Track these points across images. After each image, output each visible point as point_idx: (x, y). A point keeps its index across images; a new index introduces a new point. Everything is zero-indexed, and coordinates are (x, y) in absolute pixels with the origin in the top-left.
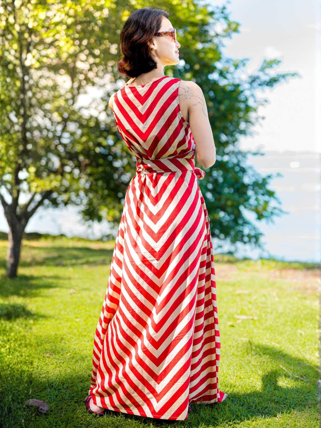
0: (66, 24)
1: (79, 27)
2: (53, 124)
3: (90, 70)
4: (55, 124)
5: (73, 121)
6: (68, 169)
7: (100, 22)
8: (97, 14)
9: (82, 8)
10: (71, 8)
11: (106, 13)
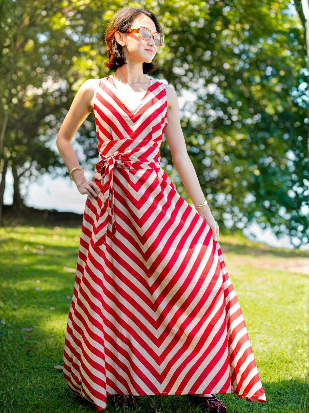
1: (176, 37)
3: (186, 75)
8: (193, 24)
9: (179, 19)
10: (168, 19)
11: (201, 23)
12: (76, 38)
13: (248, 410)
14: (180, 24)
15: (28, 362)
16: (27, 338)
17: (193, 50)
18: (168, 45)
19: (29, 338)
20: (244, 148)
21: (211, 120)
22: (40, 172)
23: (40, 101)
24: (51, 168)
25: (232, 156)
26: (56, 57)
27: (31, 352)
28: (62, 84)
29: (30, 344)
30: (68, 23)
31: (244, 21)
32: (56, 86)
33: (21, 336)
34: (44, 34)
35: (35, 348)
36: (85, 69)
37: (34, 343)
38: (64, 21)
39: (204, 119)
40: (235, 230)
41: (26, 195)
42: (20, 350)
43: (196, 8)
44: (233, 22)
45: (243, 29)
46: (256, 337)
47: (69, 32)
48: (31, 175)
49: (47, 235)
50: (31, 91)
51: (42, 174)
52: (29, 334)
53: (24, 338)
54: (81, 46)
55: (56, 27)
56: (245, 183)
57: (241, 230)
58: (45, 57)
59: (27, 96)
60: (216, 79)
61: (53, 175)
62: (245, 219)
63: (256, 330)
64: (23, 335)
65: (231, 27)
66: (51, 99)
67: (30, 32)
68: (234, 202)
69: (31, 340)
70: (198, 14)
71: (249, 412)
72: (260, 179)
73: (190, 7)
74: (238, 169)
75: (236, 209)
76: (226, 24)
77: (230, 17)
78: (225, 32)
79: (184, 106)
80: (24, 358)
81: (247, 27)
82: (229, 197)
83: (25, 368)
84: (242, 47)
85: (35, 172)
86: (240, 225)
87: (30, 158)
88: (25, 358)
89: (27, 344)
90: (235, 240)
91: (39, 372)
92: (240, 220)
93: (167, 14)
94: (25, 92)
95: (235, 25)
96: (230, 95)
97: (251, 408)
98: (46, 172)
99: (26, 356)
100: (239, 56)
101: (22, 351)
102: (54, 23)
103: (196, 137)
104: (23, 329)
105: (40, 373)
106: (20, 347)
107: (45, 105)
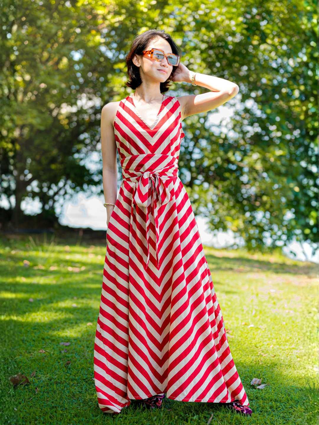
0: (200, 49)
1: (211, 52)
2: (186, 141)
4: (187, 141)
5: (203, 137)
6: (197, 182)
7: (231, 47)
8: (230, 39)
9: (215, 34)
10: (204, 34)
11: (238, 39)
12: (110, 55)
13: (283, 422)
14: (216, 39)
15: (67, 374)
16: (66, 351)
17: (230, 65)
18: (204, 60)
19: (67, 352)
20: (283, 165)
21: (249, 135)
22: (75, 191)
23: (75, 119)
24: (85, 186)
25: (271, 173)
26: (90, 75)
27: (70, 365)
28: (97, 102)
29: (69, 357)
30: (103, 40)
31: (282, 35)
32: (90, 104)
33: (59, 350)
34: (78, 52)
35: (74, 361)
36: (121, 86)
37: (72, 357)
38: (99, 39)
39: (241, 135)
40: (274, 248)
41: (61, 214)
42: (59, 363)
43: (233, 23)
44: (271, 36)
45: (282, 43)
46: (293, 352)
47: (103, 49)
48: (66, 193)
49: (82, 253)
50: (66, 109)
51: (77, 192)
52: (67, 348)
53: (63, 352)
54: (116, 63)
55: (91, 44)
56: (284, 200)
57: (281, 248)
58: (79, 75)
59: (61, 114)
60: (253, 94)
61: (88, 193)
62: (284, 237)
63: (293, 346)
64: (61, 349)
65: (269, 41)
66: (86, 117)
67: (65, 50)
68: (273, 219)
69: (69, 353)
70: (234, 28)
71: (284, 423)
72: (300, 196)
73: (227, 22)
74: (276, 186)
75: (275, 227)
76: (263, 38)
77: (268, 31)
78: (263, 47)
79: (221, 122)
80: (62, 370)
81: (285, 40)
82: (268, 215)
83: (64, 380)
84: (279, 61)
85: (70, 191)
86: (279, 243)
87: (64, 177)
88: (64, 370)
89: (66, 358)
90: (274, 258)
91: (77, 383)
92: (280, 238)
93: (203, 30)
94: (60, 110)
95: (273, 39)
96: (269, 111)
97: (286, 420)
98: (81, 190)
99: (64, 369)
100: (277, 70)
101: (61, 364)
102: (89, 41)
103: (234, 154)
104: (62, 344)
105: (79, 384)
106: (59, 360)
107: (79, 123)
